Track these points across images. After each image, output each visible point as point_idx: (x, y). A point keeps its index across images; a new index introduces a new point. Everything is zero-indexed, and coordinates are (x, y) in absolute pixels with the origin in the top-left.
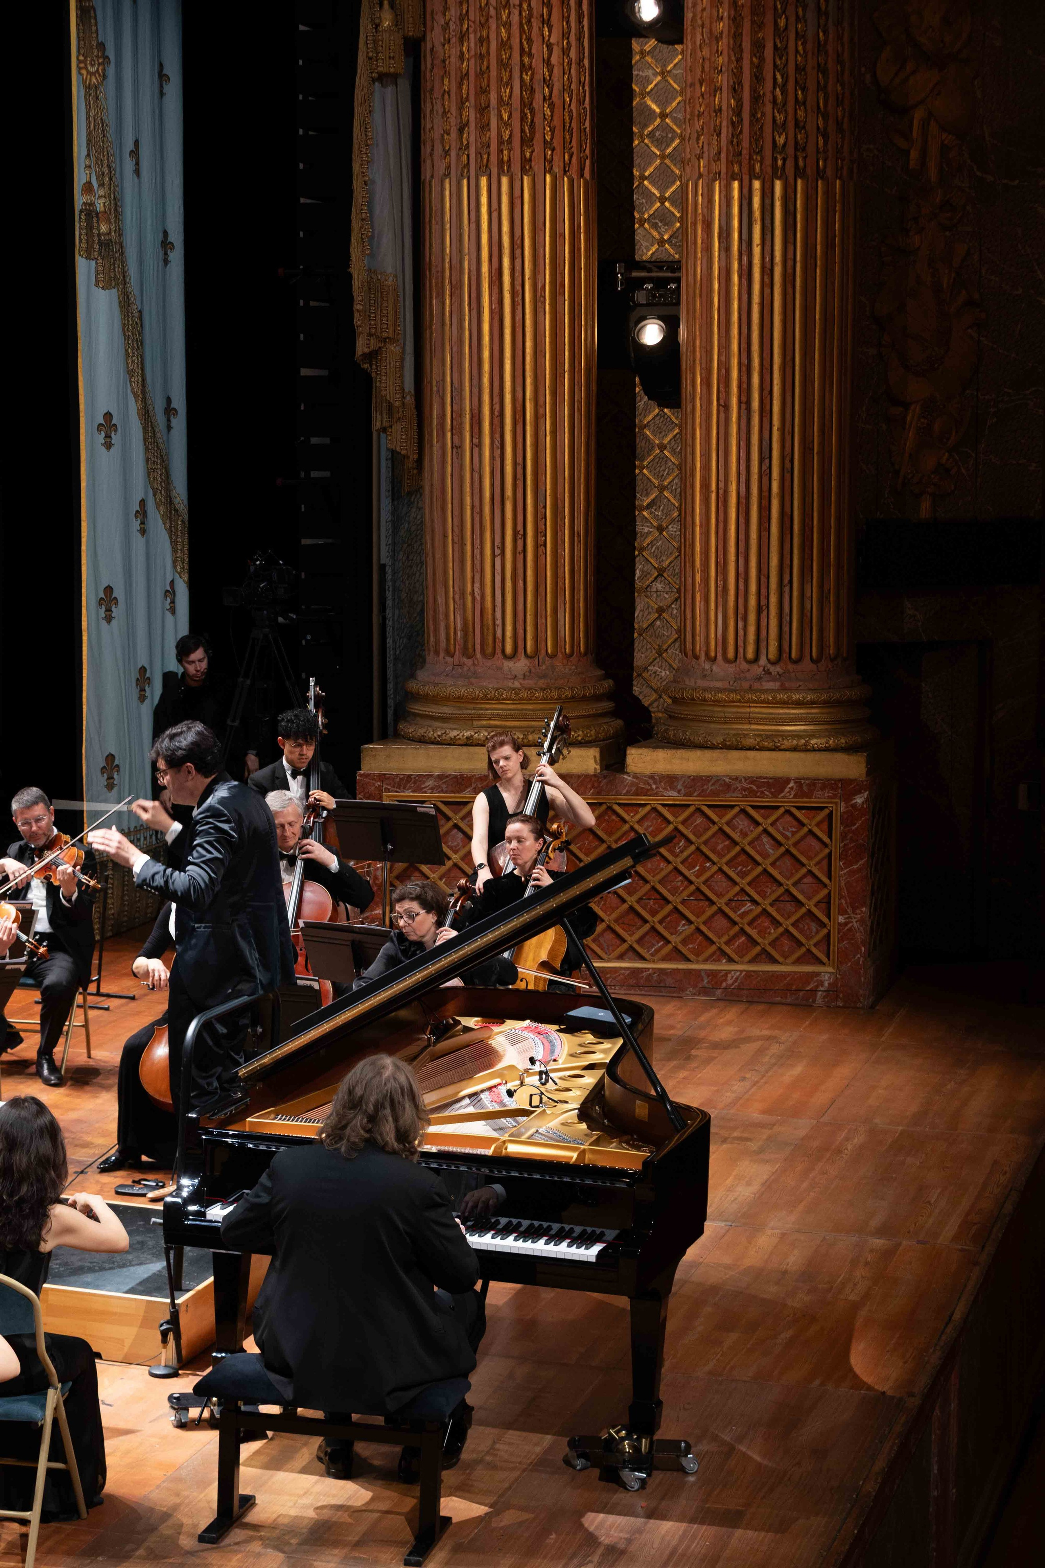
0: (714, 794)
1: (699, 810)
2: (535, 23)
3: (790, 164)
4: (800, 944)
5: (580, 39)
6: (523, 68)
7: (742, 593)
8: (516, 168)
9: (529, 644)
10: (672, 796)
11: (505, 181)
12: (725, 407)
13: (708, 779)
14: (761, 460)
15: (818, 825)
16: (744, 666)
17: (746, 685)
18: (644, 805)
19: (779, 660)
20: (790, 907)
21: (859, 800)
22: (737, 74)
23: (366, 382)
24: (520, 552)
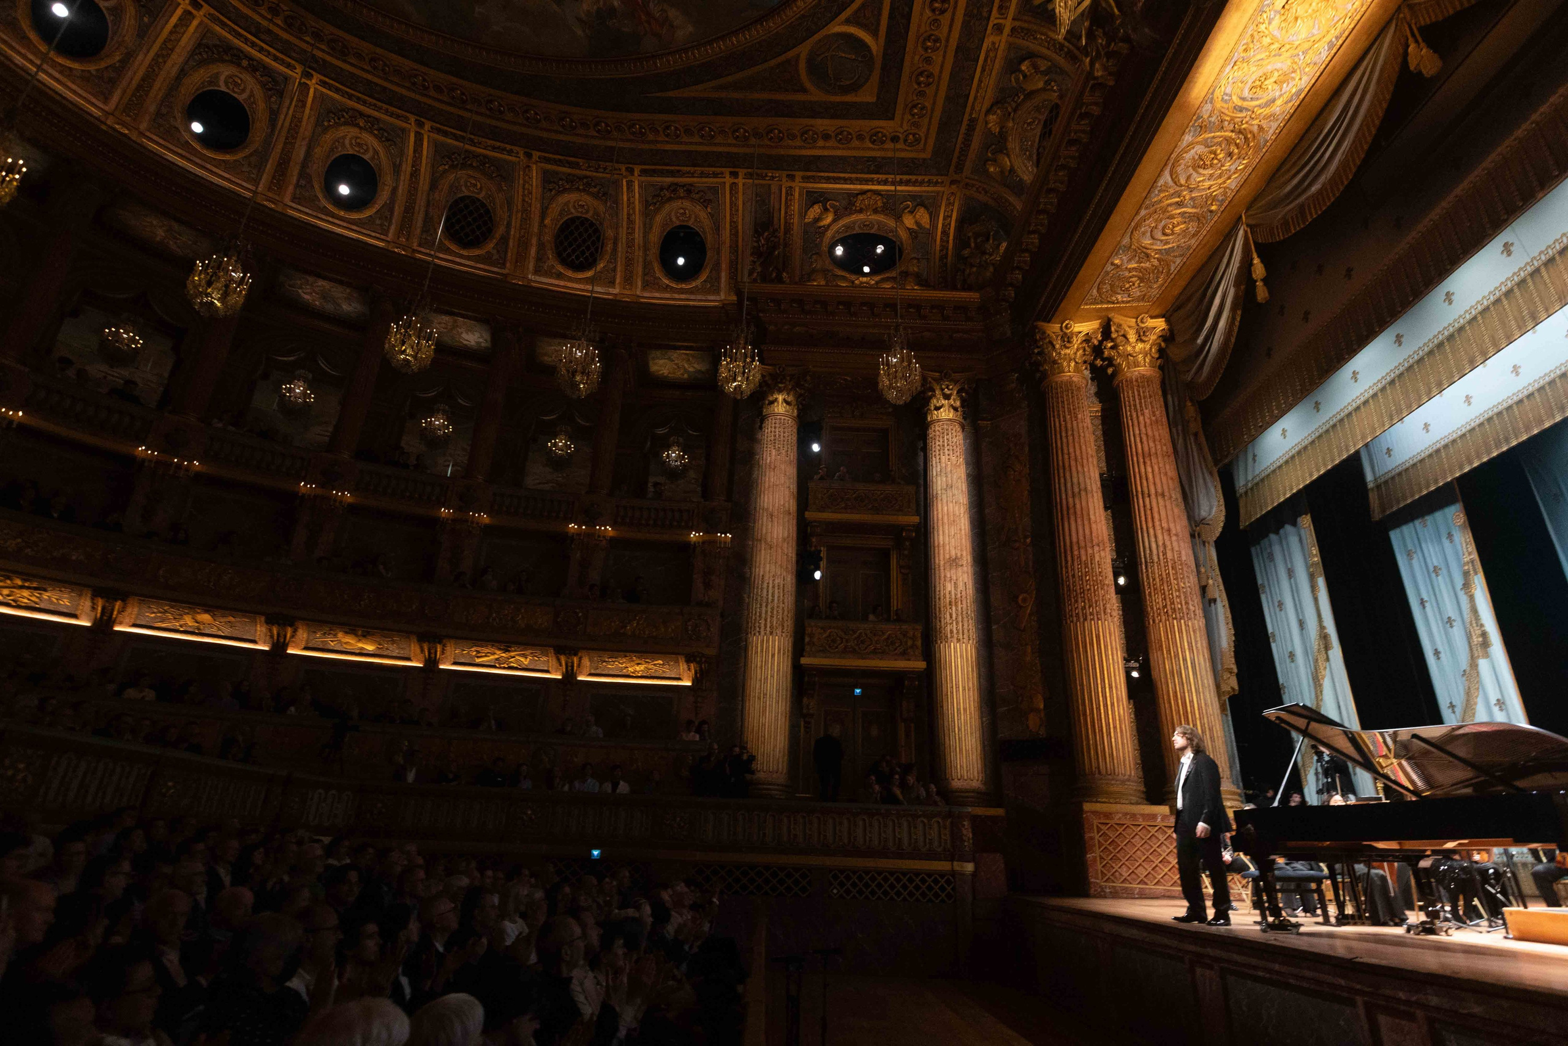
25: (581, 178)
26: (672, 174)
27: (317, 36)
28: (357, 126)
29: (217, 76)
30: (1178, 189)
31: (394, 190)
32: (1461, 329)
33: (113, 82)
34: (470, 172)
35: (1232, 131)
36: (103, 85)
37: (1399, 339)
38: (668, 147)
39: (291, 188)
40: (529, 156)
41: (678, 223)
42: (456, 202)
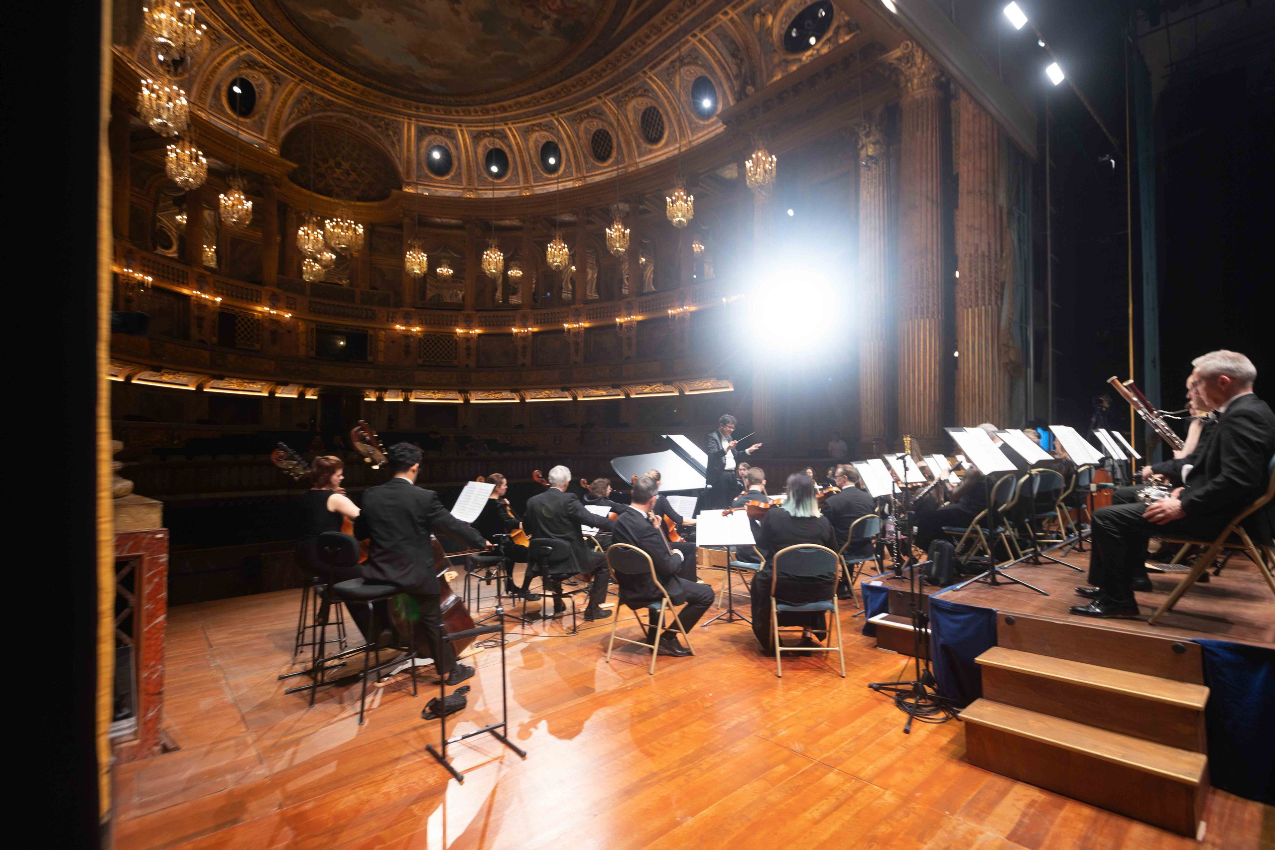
25: (629, 91)
26: (663, 60)
27: (494, 110)
28: (537, 131)
29: (485, 146)
31: (566, 150)
33: (460, 174)
34: (587, 121)
36: (457, 179)
38: (647, 51)
39: (532, 176)
40: (599, 98)
41: (693, 79)
42: (593, 137)
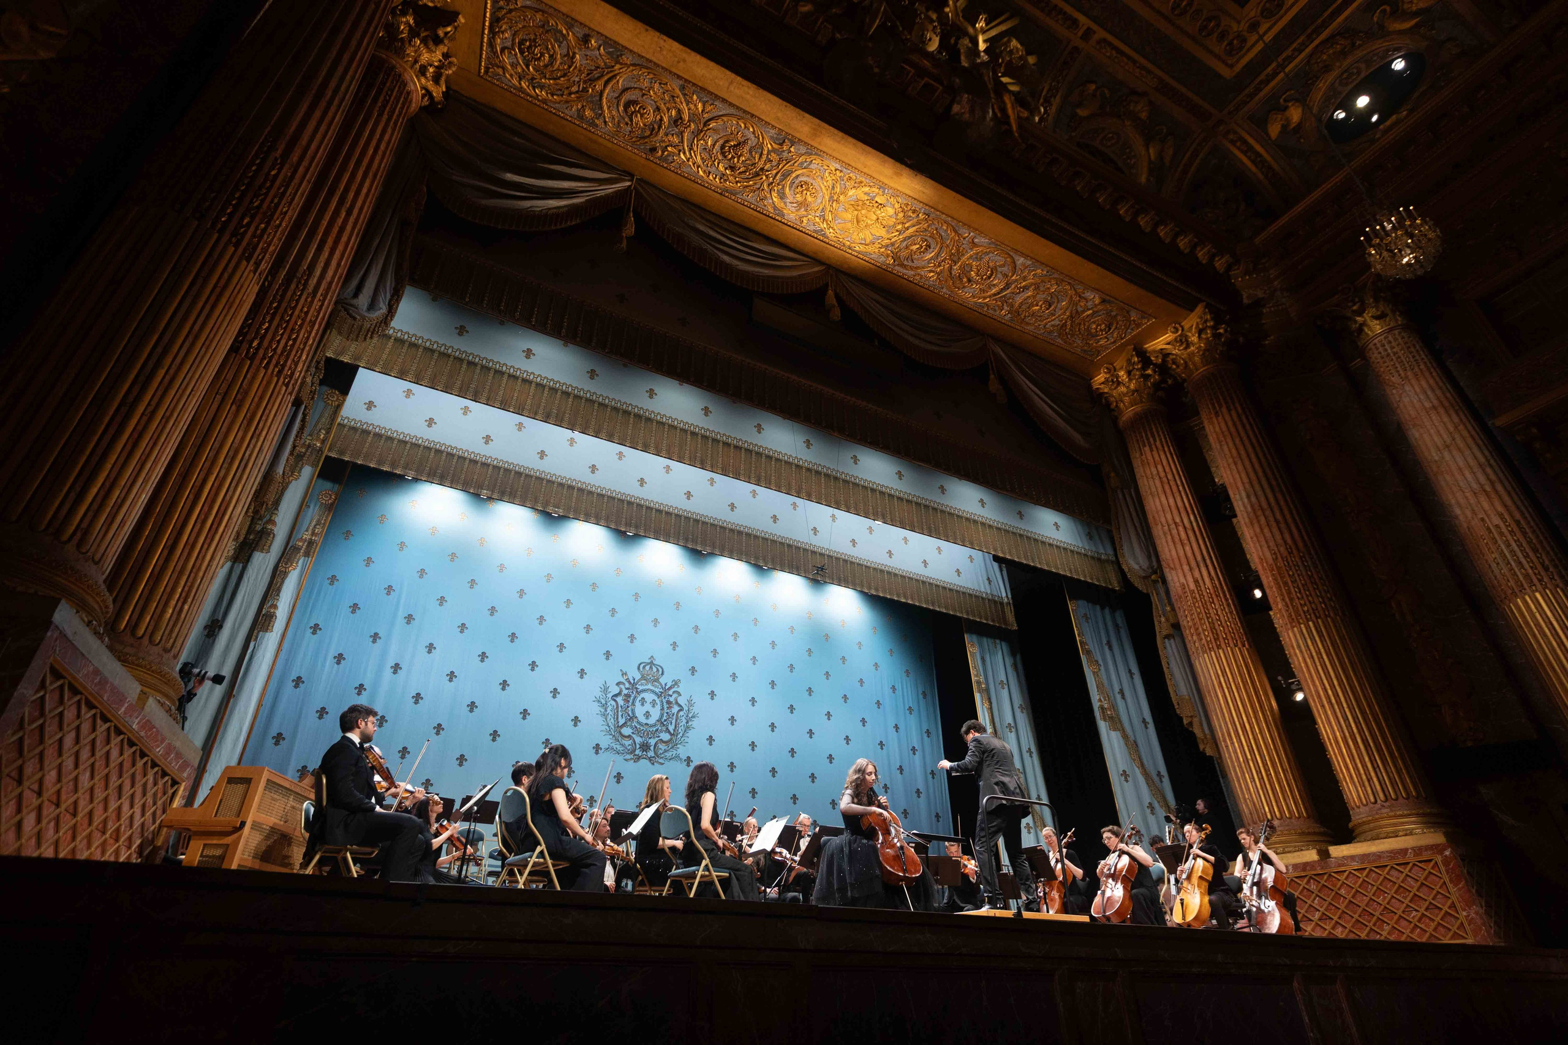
0: (1374, 861)
1: (1371, 870)
2: (1208, 604)
3: (1313, 615)
4: (1450, 930)
5: (1228, 605)
6: (1208, 618)
7: (1359, 775)
8: (1215, 648)
9: (1277, 813)
10: (1356, 865)
11: (1213, 653)
12: (1323, 706)
13: (1369, 854)
14: (1345, 721)
15: (1433, 868)
16: (1372, 805)
17: (1374, 813)
18: (1345, 871)
19: (1386, 800)
20: (1436, 911)
21: (1447, 853)
22: (1282, 595)
23: (1193, 734)
24: (1261, 778)
30: (703, 121)
32: (649, 420)
35: (762, 169)
37: (592, 374)
